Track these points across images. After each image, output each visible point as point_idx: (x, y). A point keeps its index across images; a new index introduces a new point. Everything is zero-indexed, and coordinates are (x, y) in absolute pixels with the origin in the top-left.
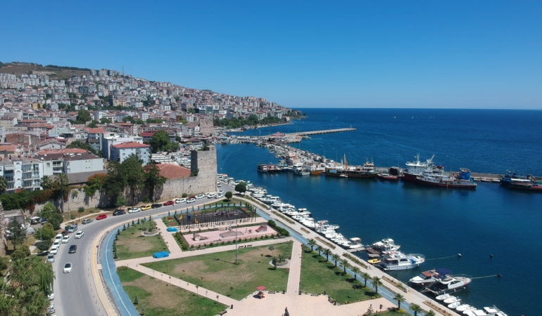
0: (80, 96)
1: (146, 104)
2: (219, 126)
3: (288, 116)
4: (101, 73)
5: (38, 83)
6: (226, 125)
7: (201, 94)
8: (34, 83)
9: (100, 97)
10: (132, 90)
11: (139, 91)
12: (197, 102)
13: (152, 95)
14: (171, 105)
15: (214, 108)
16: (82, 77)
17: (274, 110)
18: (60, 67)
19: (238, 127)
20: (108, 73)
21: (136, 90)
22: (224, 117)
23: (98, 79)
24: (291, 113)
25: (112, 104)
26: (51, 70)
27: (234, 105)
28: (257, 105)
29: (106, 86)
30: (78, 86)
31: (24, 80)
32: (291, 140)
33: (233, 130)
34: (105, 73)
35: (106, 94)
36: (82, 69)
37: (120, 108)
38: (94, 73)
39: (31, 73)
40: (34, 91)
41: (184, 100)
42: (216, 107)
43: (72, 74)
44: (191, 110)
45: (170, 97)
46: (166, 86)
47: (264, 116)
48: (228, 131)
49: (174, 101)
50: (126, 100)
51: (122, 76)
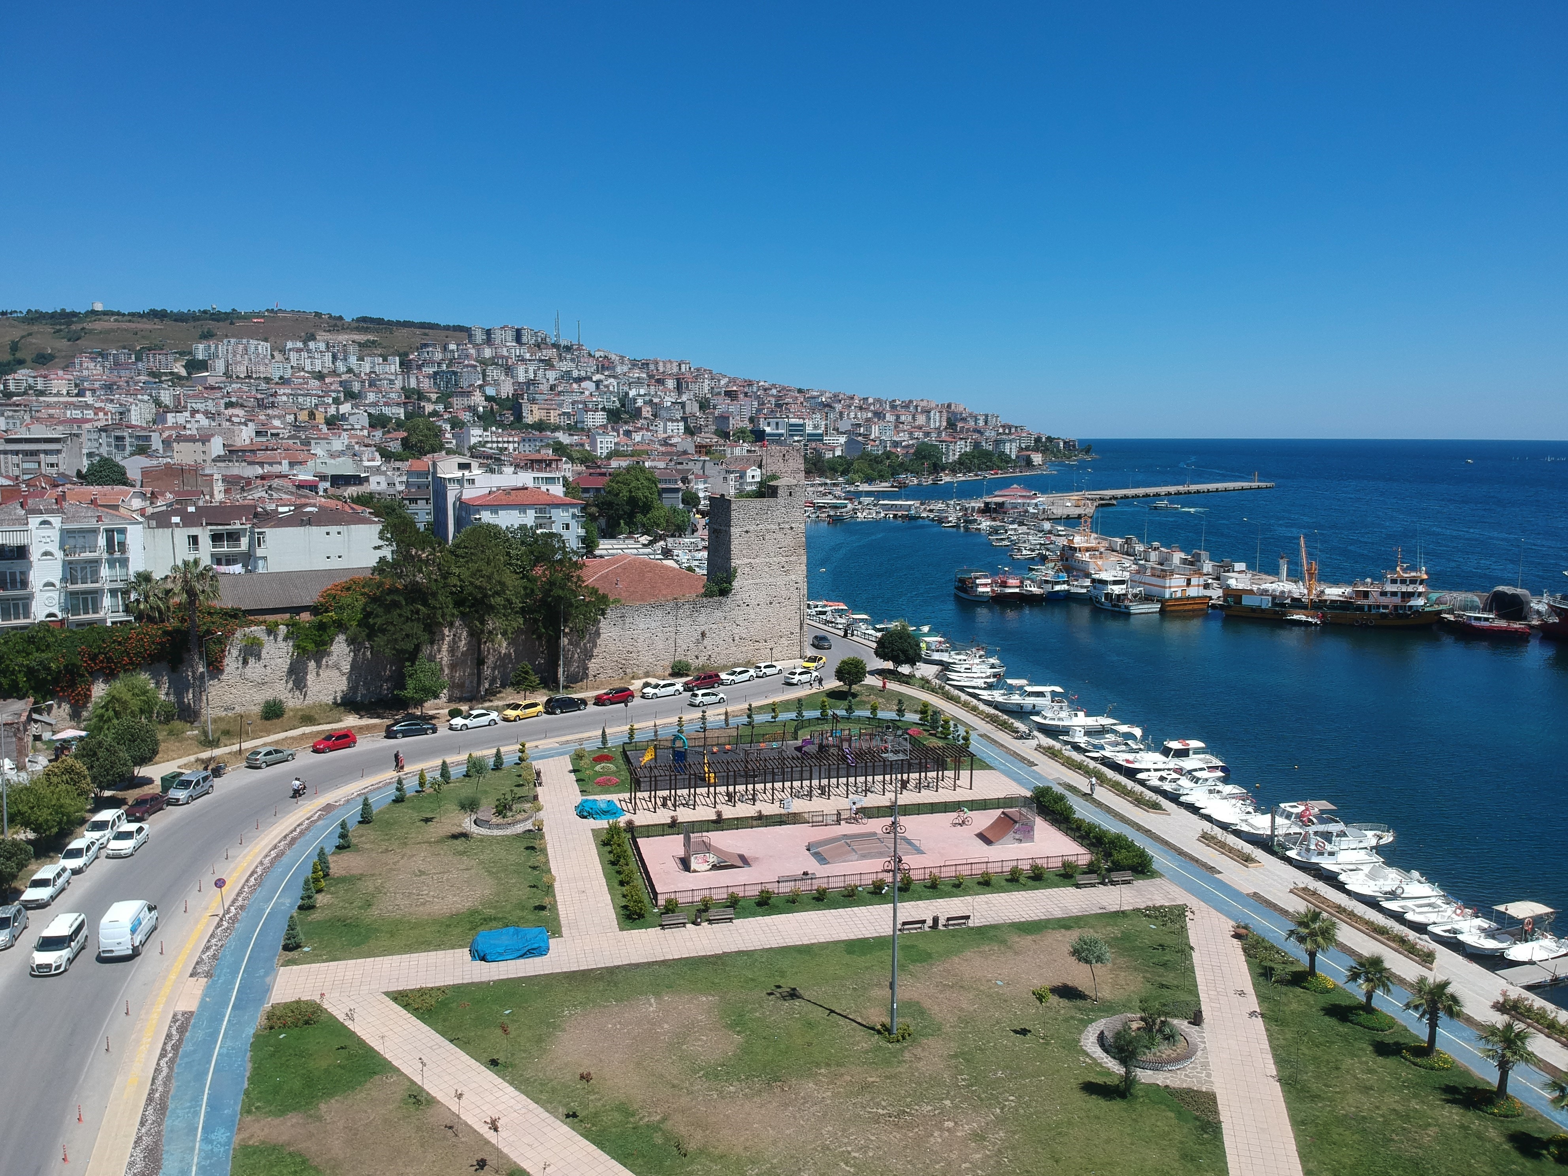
0: (434, 397)
1: (614, 416)
2: (822, 474)
3: (1036, 450)
4: (498, 336)
5: (329, 363)
6: (843, 474)
7: (774, 392)
8: (319, 364)
9: (488, 399)
10: (579, 380)
11: (598, 383)
12: (759, 411)
13: (632, 393)
14: (684, 419)
15: (809, 429)
16: (445, 349)
17: (990, 434)
18: (390, 323)
19: (882, 478)
20: (518, 336)
21: (590, 379)
22: (838, 453)
23: (488, 353)
24: (1044, 445)
25: (519, 417)
26: (366, 330)
27: (868, 420)
28: (938, 421)
29: (509, 370)
30: (430, 371)
31: (293, 356)
32: (1059, 511)
33: (865, 487)
34: (510, 335)
35: (507, 389)
36: (447, 328)
37: (541, 426)
38: (479, 337)
39: (313, 338)
40: (314, 383)
41: (723, 405)
42: (816, 427)
43: (418, 341)
44: (741, 434)
45: (684, 398)
46: (675, 370)
47: (958, 449)
48: (852, 489)
49: (693, 408)
50: (560, 405)
51: (555, 346)
